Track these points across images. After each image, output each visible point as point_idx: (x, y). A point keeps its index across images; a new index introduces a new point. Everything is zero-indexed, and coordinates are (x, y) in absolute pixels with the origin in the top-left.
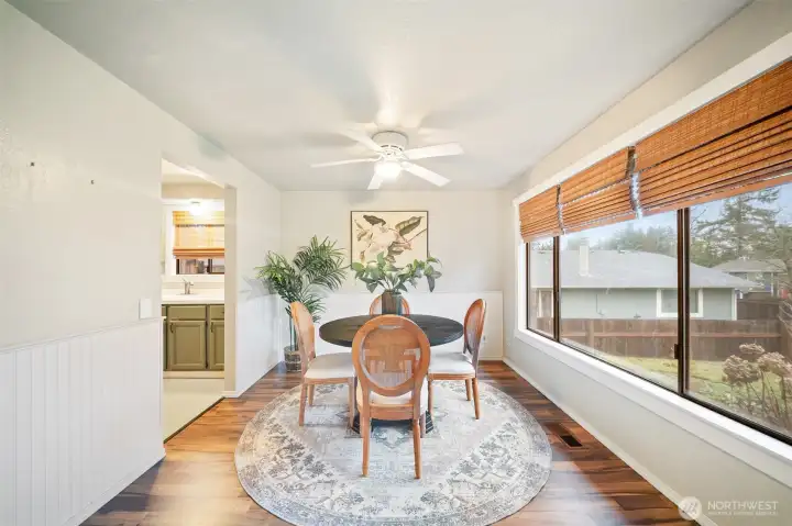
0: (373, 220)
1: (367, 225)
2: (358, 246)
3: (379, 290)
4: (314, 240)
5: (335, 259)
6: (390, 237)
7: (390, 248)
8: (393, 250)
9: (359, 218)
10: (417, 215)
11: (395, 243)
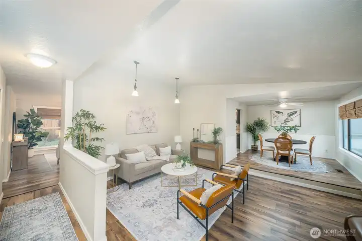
0: (279, 113)
1: (276, 114)
2: (273, 120)
3: (281, 133)
4: (259, 119)
5: (265, 123)
6: (285, 117)
7: (285, 120)
8: (286, 121)
9: (274, 112)
10: (296, 110)
11: (287, 119)
